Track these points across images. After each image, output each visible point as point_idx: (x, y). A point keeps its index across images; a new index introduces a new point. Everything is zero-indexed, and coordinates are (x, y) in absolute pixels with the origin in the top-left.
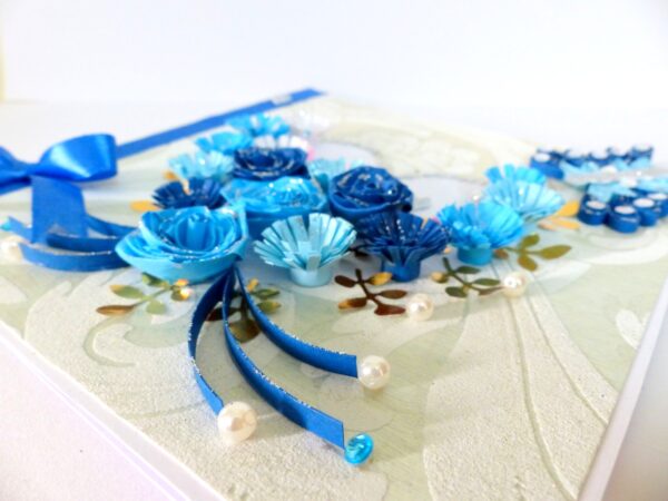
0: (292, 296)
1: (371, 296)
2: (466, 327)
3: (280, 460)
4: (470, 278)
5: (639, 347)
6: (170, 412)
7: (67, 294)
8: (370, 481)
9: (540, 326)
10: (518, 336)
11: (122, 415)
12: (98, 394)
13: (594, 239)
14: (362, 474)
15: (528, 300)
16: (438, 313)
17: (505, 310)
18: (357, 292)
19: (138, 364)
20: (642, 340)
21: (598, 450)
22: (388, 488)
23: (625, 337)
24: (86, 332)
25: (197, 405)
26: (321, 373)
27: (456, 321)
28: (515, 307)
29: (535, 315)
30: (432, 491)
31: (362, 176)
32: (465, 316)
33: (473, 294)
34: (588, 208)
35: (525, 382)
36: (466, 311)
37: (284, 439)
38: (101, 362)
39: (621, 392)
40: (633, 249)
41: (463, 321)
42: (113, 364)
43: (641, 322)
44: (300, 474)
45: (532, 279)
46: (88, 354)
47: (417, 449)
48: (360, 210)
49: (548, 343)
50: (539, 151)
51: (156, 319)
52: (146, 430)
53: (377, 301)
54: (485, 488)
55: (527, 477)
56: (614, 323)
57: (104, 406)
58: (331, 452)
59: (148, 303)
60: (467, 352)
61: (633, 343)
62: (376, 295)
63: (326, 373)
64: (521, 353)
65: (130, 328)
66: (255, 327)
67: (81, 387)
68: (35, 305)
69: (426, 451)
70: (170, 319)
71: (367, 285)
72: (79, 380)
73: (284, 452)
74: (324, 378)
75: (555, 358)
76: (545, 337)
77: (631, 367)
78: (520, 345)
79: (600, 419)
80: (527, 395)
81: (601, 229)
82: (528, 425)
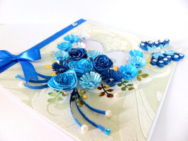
0: (88, 92)
1: (105, 91)
2: (126, 98)
3: (93, 135)
4: (127, 84)
5: (161, 101)
6: (70, 126)
7: (38, 96)
8: (110, 138)
9: (141, 97)
10: (137, 100)
11: (61, 128)
12: (55, 123)
13: (154, 70)
14: (109, 136)
15: (139, 90)
16: (120, 95)
17: (134, 93)
18: (102, 90)
19: (60, 114)
20: (161, 99)
21: (151, 127)
22: (114, 139)
23: (158, 99)
24: (46, 107)
25: (75, 124)
26: (98, 113)
27: (124, 97)
28: (136, 92)
29: (140, 94)
30: (121, 139)
31: (101, 58)
32: (126, 95)
33: (127, 89)
34: (153, 61)
35: (138, 112)
36: (126, 94)
37: (93, 130)
38: (53, 115)
39: (156, 113)
40: (162, 73)
41: (125, 97)
42: (56, 115)
43: (162, 94)
44: (98, 138)
45: (140, 84)
46: (49, 113)
47: (118, 130)
48: (101, 70)
49: (143, 101)
50: (142, 42)
51: (60, 102)
52: (67, 131)
53: (107, 93)
54: (131, 137)
55: (138, 134)
56: (156, 95)
57: (57, 126)
58: (103, 132)
59: (57, 97)
60: (126, 105)
61: (160, 100)
62: (106, 91)
63: (99, 113)
64: (137, 105)
65: (56, 105)
66: (82, 103)
67: (51, 121)
68: (32, 100)
69: (120, 130)
70: (64, 101)
71: (104, 88)
72: (50, 120)
73: (94, 133)
74: (99, 115)
75: (144, 106)
76: (142, 100)
77: (159, 106)
78: (137, 103)
79: (152, 120)
80: (138, 115)
81: (156, 66)
82: (138, 123)
